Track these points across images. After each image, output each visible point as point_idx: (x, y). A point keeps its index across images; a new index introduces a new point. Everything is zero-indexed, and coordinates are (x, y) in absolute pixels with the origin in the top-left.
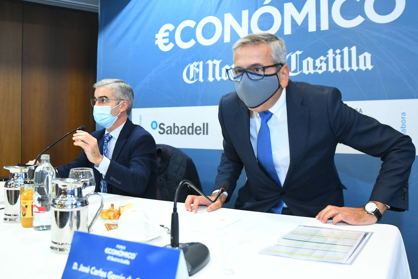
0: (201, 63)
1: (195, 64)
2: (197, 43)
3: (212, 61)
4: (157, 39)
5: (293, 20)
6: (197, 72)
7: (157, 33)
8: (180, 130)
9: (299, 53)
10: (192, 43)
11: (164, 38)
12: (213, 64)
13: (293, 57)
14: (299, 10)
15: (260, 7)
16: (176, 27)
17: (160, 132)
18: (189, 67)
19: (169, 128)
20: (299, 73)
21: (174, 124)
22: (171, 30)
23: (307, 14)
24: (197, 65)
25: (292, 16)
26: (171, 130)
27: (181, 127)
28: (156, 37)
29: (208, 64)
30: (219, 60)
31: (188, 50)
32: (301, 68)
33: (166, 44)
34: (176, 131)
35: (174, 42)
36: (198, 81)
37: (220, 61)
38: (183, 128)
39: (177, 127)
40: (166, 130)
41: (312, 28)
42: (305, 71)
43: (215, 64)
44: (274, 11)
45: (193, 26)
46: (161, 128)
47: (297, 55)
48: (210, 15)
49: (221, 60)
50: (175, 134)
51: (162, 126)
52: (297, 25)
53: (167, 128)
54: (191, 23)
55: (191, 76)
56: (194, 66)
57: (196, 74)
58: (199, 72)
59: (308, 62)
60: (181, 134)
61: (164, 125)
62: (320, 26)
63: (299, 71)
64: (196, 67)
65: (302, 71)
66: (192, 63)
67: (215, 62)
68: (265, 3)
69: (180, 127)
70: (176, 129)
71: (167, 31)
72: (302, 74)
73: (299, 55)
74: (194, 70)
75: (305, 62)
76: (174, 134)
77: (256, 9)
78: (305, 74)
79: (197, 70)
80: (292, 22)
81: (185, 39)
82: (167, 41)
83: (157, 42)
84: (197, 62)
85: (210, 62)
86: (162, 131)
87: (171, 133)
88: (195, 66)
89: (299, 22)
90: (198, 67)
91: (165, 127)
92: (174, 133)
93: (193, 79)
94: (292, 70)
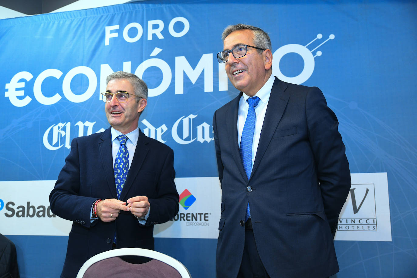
0: (68, 125)
1: (60, 126)
2: (64, 98)
3: (83, 123)
4: (7, 90)
5: (186, 78)
6: (63, 136)
7: (9, 82)
8: (37, 210)
9: (192, 116)
10: (56, 99)
11: (17, 89)
12: (85, 126)
13: (186, 121)
14: (194, 66)
15: (146, 60)
16: (35, 76)
17: (6, 215)
18: (52, 129)
19: (21, 209)
20: (192, 141)
21: (28, 203)
22: (28, 80)
23: (203, 71)
24: (62, 127)
25: (184, 72)
26: (23, 211)
27: (39, 208)
28: (6, 88)
29: (78, 126)
30: (92, 122)
31: (52, 107)
32: (195, 135)
33: (20, 98)
34: (31, 213)
35: (32, 95)
36: (64, 148)
37: (93, 124)
38: (41, 209)
39: (33, 207)
40: (16, 211)
41: (208, 87)
42: (200, 139)
43: (88, 127)
44: (163, 65)
45: (58, 78)
46: (8, 208)
47: (190, 119)
48: (82, 65)
49: (95, 122)
50: (29, 217)
51: (10, 206)
52: (191, 83)
53: (18, 208)
54: (56, 73)
55: (55, 141)
56: (59, 128)
57: (61, 138)
58: (65, 136)
59: (203, 128)
60: (39, 216)
61: (13, 204)
62: (218, 85)
63: (193, 139)
64: (61, 130)
65: (197, 139)
66: (56, 125)
67: (87, 123)
68: (151, 55)
69: (36, 208)
70: (31, 210)
71: (21, 80)
72: (197, 143)
73: (193, 119)
74: (59, 133)
75: (200, 128)
76: (27, 217)
77: (142, 62)
78: (199, 142)
79: (63, 133)
80: (184, 79)
81: (47, 93)
82: (22, 93)
83: (7, 94)
84: (63, 123)
85: (80, 124)
86: (10, 213)
87: (23, 215)
88: (61, 128)
89: (193, 80)
90: (64, 129)
91: (15, 207)
92: (28, 214)
93: (57, 145)
94: (184, 137)
